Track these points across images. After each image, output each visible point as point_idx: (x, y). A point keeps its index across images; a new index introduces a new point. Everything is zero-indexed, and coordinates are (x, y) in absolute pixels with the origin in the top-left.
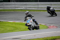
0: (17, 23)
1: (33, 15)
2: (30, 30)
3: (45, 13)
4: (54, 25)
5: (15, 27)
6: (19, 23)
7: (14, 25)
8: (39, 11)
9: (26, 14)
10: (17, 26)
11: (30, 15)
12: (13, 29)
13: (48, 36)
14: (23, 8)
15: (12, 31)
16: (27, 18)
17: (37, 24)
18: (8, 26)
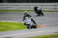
0: (9, 23)
1: (31, 15)
2: (29, 29)
4: (45, 25)
5: (7, 27)
6: (11, 23)
7: (6, 25)
8: (31, 11)
9: (24, 14)
10: (9, 26)
11: (28, 15)
12: (5, 28)
14: (15, 8)
15: (4, 30)
17: (35, 23)
18: (0, 26)
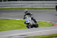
3: (50, 11)
5: (22, 25)
8: (45, 9)
12: (20, 26)
13: (53, 33)
15: (19, 28)
16: (26, 16)
18: (15, 24)
